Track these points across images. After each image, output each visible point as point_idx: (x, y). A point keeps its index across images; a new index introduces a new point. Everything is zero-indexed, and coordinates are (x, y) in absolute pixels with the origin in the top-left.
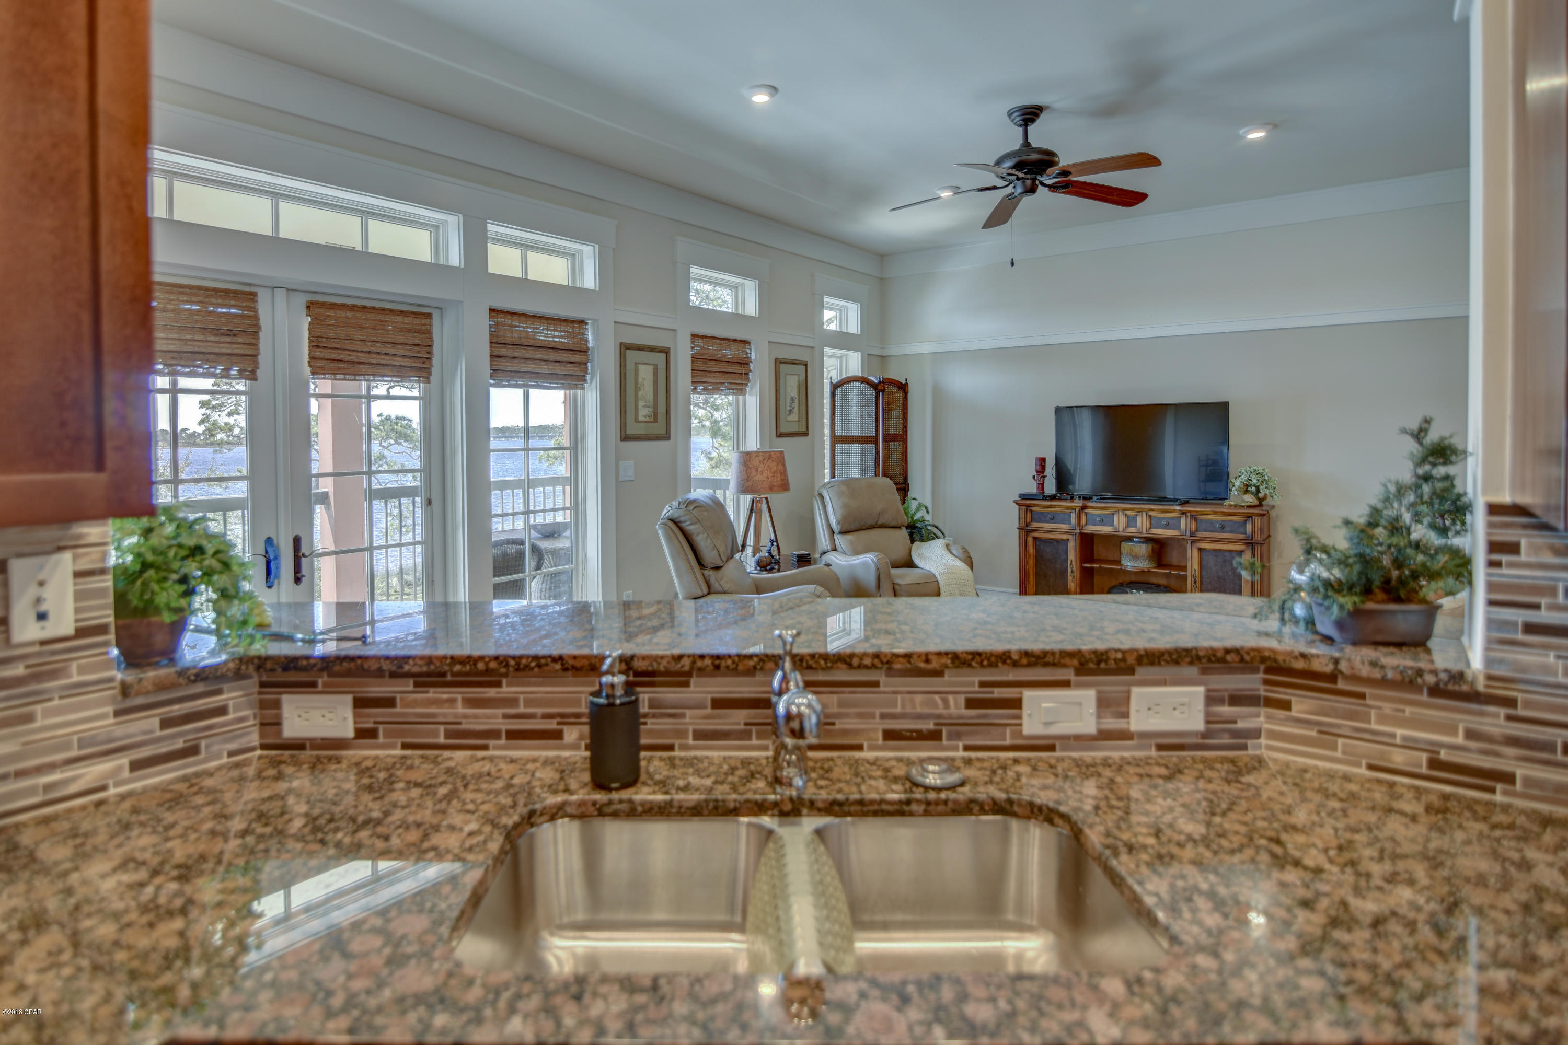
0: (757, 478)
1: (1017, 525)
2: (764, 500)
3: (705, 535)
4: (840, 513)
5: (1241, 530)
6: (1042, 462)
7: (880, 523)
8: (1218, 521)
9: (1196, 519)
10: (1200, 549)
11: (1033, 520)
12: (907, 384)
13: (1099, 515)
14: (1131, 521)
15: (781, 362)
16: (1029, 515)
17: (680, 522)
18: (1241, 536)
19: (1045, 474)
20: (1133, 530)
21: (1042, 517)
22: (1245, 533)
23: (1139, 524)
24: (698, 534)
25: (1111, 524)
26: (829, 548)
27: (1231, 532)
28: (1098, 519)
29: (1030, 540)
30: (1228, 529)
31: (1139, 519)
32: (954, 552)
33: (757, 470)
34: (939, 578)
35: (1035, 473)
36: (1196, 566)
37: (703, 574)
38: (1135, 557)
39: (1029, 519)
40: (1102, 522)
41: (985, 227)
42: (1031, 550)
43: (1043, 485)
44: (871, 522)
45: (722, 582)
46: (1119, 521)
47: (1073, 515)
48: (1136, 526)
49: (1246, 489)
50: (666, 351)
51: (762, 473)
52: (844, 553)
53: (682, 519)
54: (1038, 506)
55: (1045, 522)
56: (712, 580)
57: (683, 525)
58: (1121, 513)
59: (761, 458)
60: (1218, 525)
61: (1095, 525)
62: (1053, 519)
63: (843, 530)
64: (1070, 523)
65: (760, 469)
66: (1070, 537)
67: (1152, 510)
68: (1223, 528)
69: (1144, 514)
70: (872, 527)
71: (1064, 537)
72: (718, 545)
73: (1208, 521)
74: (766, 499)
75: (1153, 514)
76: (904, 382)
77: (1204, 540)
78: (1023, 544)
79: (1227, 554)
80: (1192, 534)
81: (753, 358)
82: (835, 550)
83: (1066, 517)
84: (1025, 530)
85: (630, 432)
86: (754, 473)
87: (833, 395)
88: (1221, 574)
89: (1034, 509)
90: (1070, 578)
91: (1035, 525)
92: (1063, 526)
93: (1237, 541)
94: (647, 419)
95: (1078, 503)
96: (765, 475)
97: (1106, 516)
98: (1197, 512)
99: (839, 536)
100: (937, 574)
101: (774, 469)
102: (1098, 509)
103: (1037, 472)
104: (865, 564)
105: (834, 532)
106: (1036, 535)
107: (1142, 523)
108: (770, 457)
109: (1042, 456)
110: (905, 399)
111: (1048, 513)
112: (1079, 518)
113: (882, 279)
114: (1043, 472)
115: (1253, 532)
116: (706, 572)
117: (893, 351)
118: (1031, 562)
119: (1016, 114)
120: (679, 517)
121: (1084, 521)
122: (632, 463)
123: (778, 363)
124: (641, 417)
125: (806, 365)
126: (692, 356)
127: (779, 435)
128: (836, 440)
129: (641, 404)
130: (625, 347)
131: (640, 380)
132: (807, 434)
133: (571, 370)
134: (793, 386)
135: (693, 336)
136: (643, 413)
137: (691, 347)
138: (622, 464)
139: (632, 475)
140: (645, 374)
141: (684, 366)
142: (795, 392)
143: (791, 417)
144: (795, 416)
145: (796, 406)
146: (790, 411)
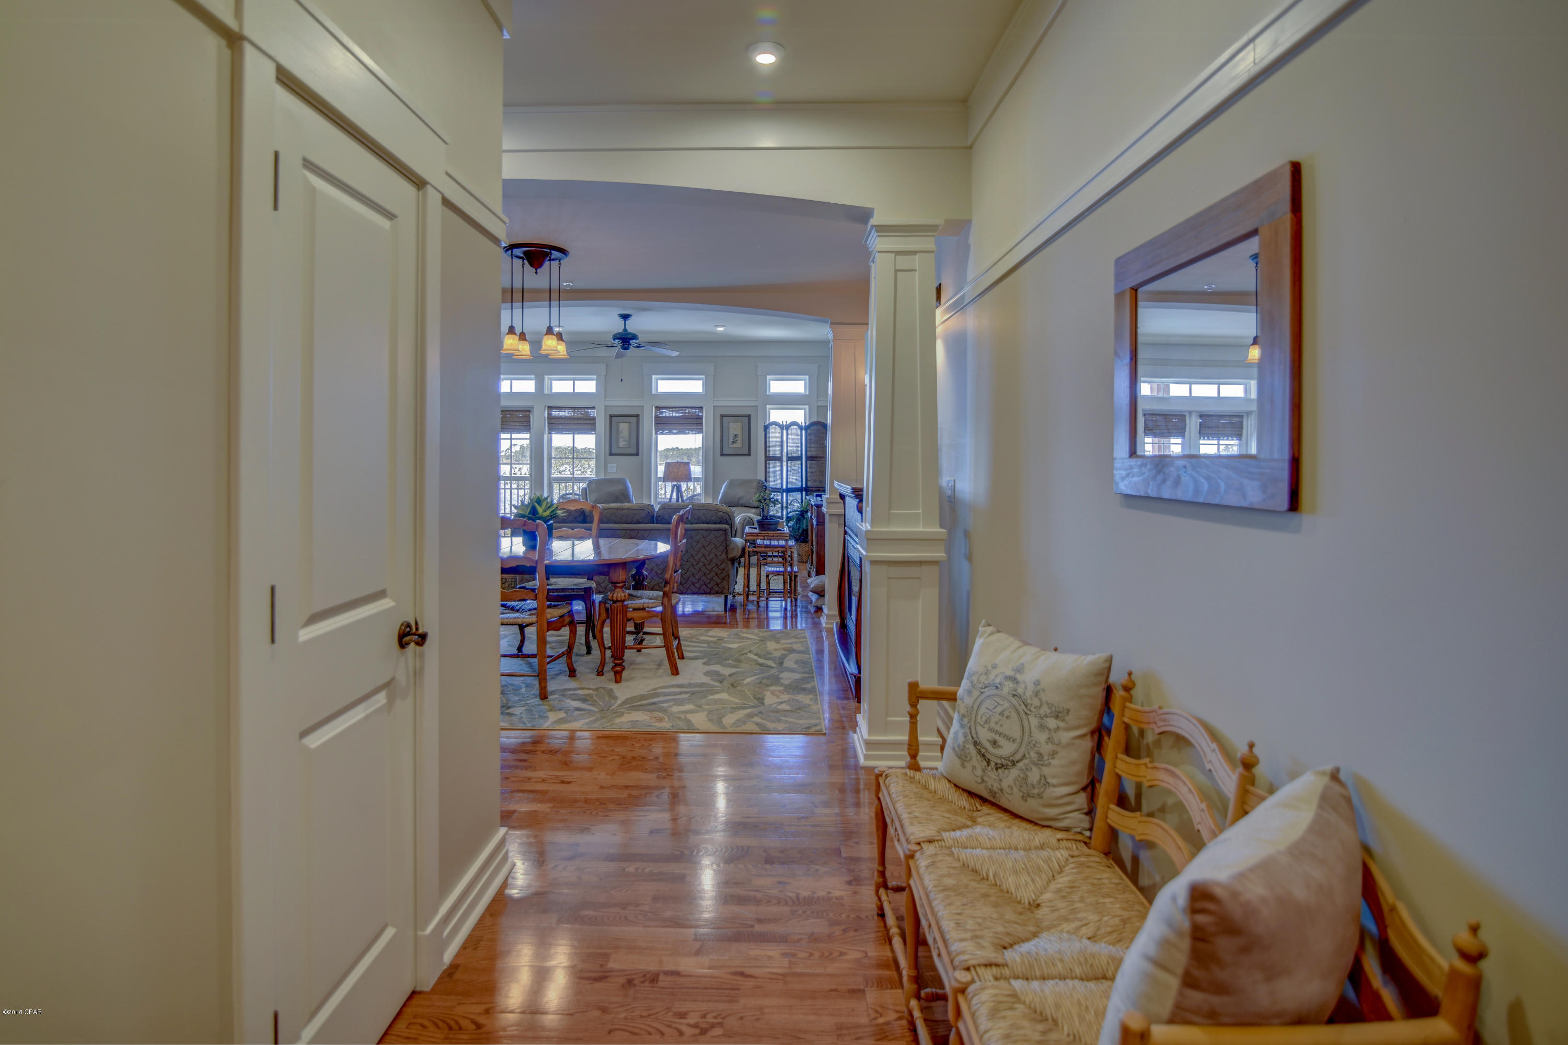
15: (725, 416)
81: (704, 415)
85: (614, 452)
122: (615, 465)
123: (723, 416)
124: (621, 445)
125: (749, 416)
126: (656, 417)
127: (722, 455)
128: (768, 459)
129: (621, 440)
130: (611, 416)
131: (620, 429)
132: (749, 455)
133: (589, 427)
134: (735, 428)
135: (658, 408)
136: (622, 444)
137: (656, 413)
138: (609, 465)
139: (614, 470)
140: (624, 428)
141: (648, 422)
142: (738, 432)
143: (734, 446)
144: (738, 445)
145: (739, 439)
146: (733, 442)
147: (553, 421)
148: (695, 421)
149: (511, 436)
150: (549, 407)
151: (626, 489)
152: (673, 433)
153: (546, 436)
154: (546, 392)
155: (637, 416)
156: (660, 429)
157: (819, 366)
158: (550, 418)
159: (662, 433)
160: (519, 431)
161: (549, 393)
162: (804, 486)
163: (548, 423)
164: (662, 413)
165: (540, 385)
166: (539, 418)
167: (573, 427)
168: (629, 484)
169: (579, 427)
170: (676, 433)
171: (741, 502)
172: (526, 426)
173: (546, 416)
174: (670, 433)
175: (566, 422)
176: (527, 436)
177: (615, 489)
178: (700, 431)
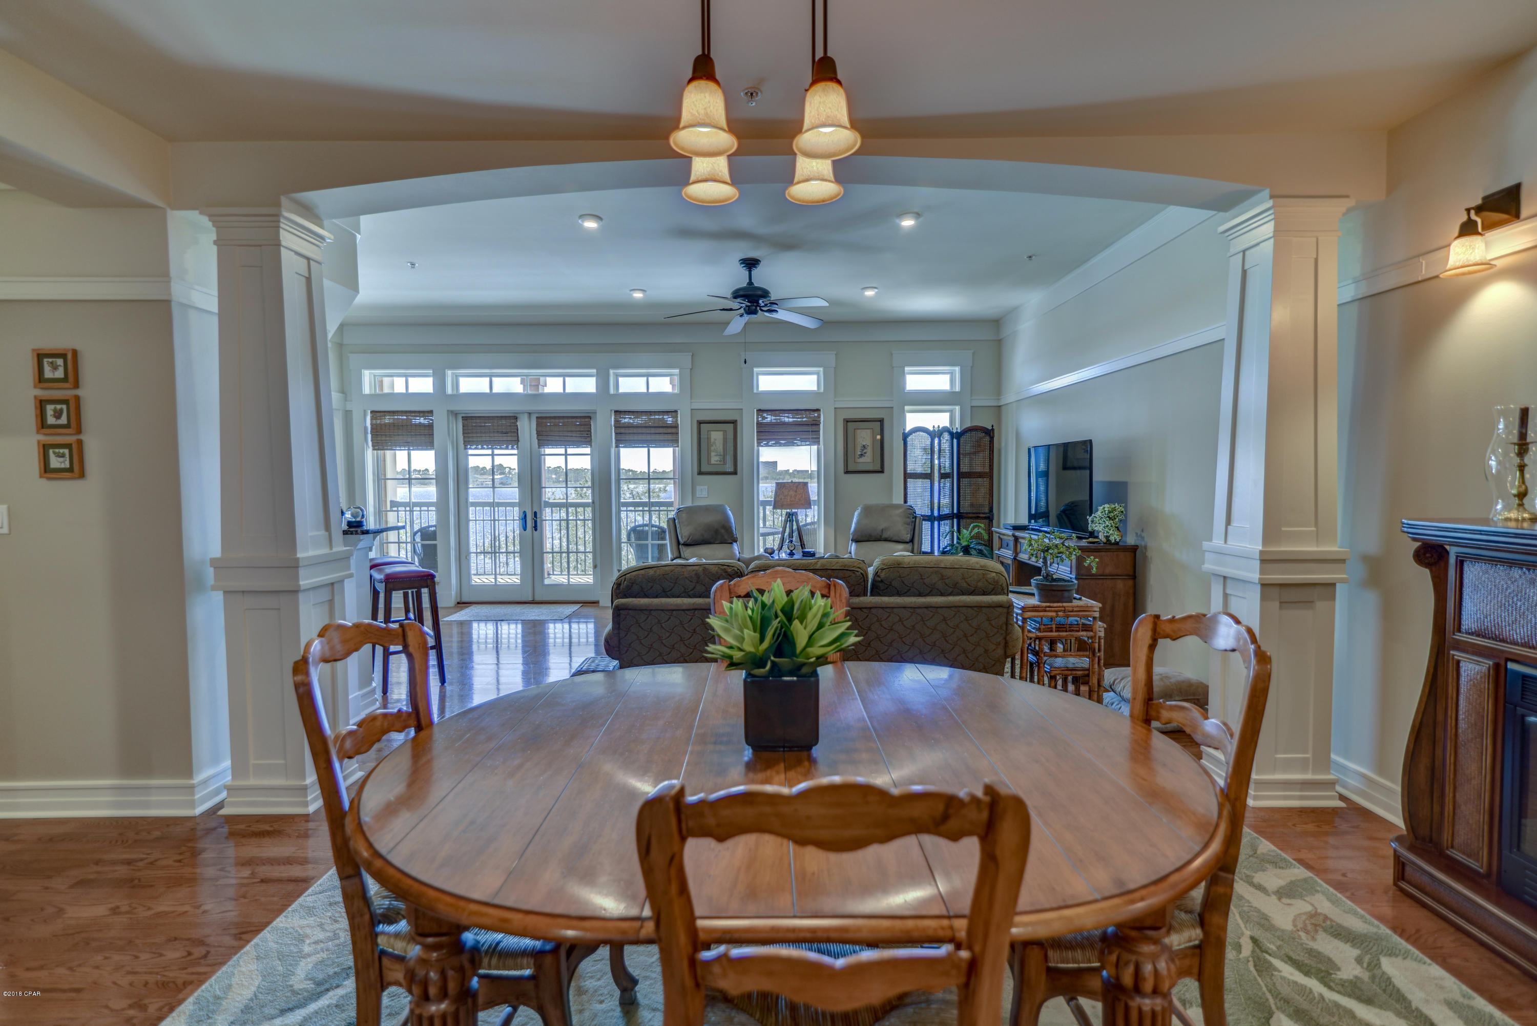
12: (993, 430)
15: (849, 421)
47: (1012, 543)
64: (1012, 550)
66: (1011, 563)
76: (990, 428)
81: (822, 420)
85: (703, 470)
87: (905, 442)
92: (1010, 552)
94: (718, 463)
110: (992, 444)
112: (1016, 546)
113: (998, 341)
122: (706, 487)
123: (847, 422)
124: (713, 462)
125: (881, 421)
126: (758, 423)
127: (847, 472)
128: (907, 476)
129: (713, 454)
130: (700, 423)
131: (712, 440)
132: (882, 472)
133: (670, 437)
134: (865, 437)
135: (760, 411)
136: (714, 459)
137: (757, 418)
138: (698, 488)
139: (705, 494)
140: (716, 436)
141: (748, 430)
142: (868, 442)
143: (862, 460)
144: (868, 458)
145: (869, 451)
146: (861, 455)
147: (623, 430)
148: (810, 429)
149: (566, 451)
150: (616, 412)
151: (727, 518)
152: (781, 445)
153: (613, 450)
154: (612, 391)
155: (734, 422)
156: (765, 440)
157: (974, 353)
158: (618, 426)
159: (767, 445)
160: (578, 445)
161: (615, 393)
162: (955, 511)
163: (616, 434)
164: (764, 418)
165: (603, 383)
166: (604, 426)
167: (649, 437)
168: (730, 513)
169: (658, 437)
170: (785, 445)
171: (885, 535)
172: (586, 438)
173: (613, 424)
174: (778, 444)
175: (640, 430)
176: (587, 450)
177: (709, 519)
178: (816, 441)
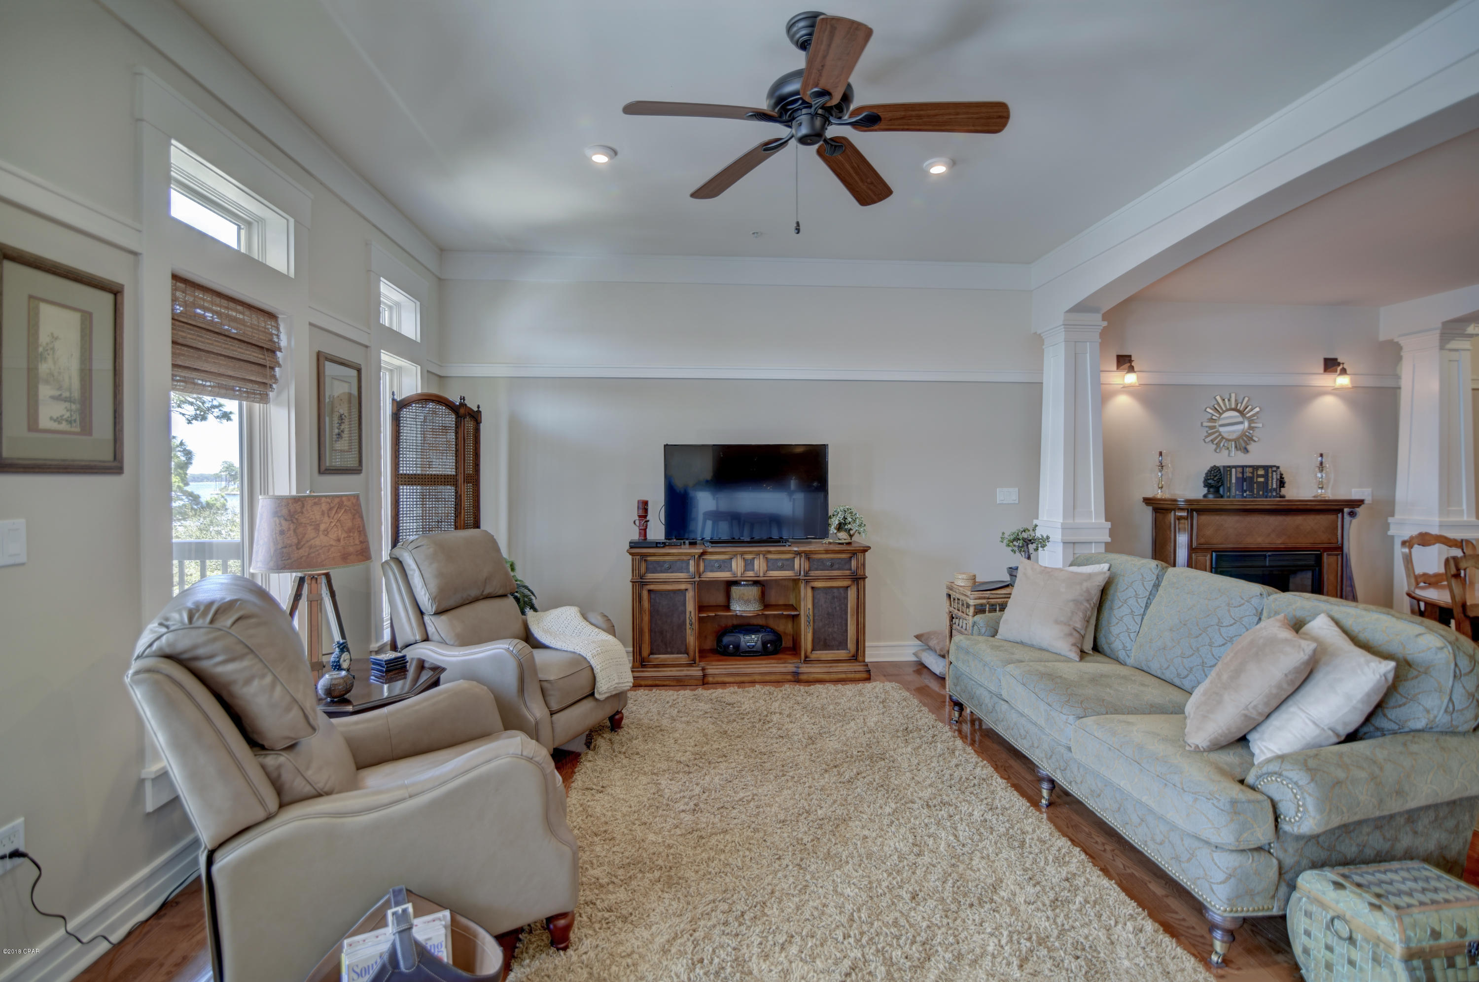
0: (317, 542)
1: (630, 577)
2: (324, 580)
3: (268, 679)
4: (433, 584)
5: (847, 566)
6: (644, 506)
7: (486, 592)
8: (829, 559)
9: (809, 559)
10: (813, 588)
11: (648, 570)
12: (479, 412)
13: (717, 561)
14: (749, 565)
15: (327, 359)
16: (643, 565)
17: (196, 658)
18: (848, 572)
19: (648, 518)
20: (750, 574)
21: (657, 567)
22: (850, 569)
23: (756, 567)
24: (248, 681)
25: (730, 569)
26: (418, 637)
27: (839, 569)
28: (717, 565)
29: (645, 594)
30: (837, 566)
31: (756, 562)
32: (593, 621)
33: (317, 528)
34: (593, 662)
35: (637, 518)
36: (810, 606)
37: (263, 767)
38: (747, 602)
39: (643, 570)
40: (720, 568)
41: (696, 194)
42: (646, 604)
43: (645, 530)
44: (474, 593)
45: (309, 774)
46: (737, 566)
47: (692, 563)
48: (753, 570)
49: (840, 527)
50: (116, 292)
51: (326, 532)
52: (443, 642)
53: (201, 652)
54: (654, 555)
55: (662, 572)
56: (287, 776)
57: (205, 665)
58: (739, 557)
59: (324, 507)
60: (829, 564)
61: (712, 571)
62: (670, 569)
63: (440, 610)
64: (688, 572)
65: (323, 527)
66: (689, 586)
67: (770, 552)
68: (832, 567)
69: (761, 556)
70: (476, 600)
71: (683, 587)
72: (299, 696)
73: (819, 560)
74: (327, 576)
75: (770, 556)
76: (476, 409)
77: (817, 579)
78: (637, 598)
79: (835, 590)
80: (806, 574)
81: (283, 343)
82: (426, 639)
83: (684, 565)
84: (639, 583)
86: (310, 532)
87: (396, 418)
88: (830, 611)
89: (649, 558)
90: (688, 631)
91: (650, 576)
92: (682, 575)
93: (844, 577)
94: (64, 426)
95: (697, 550)
96: (333, 535)
97: (724, 561)
98: (811, 552)
99: (433, 618)
100: (589, 657)
101: (349, 524)
102: (717, 555)
103: (640, 516)
104: (494, 658)
105: (422, 613)
106: (652, 587)
107: (760, 567)
108: (340, 506)
109: (645, 499)
110: (477, 430)
111: (665, 562)
112: (698, 565)
113: (440, 279)
114: (645, 517)
115: (857, 567)
116: (271, 761)
117: (455, 370)
118: (646, 618)
119: (802, 24)
120: (195, 647)
121: (702, 569)
123: (321, 359)
124: (44, 422)
125: (359, 370)
127: (323, 471)
128: (400, 480)
131: (44, 336)
132: (359, 470)
142: (345, 408)
143: (339, 445)
144: (345, 443)
145: (346, 428)
146: (338, 436)
